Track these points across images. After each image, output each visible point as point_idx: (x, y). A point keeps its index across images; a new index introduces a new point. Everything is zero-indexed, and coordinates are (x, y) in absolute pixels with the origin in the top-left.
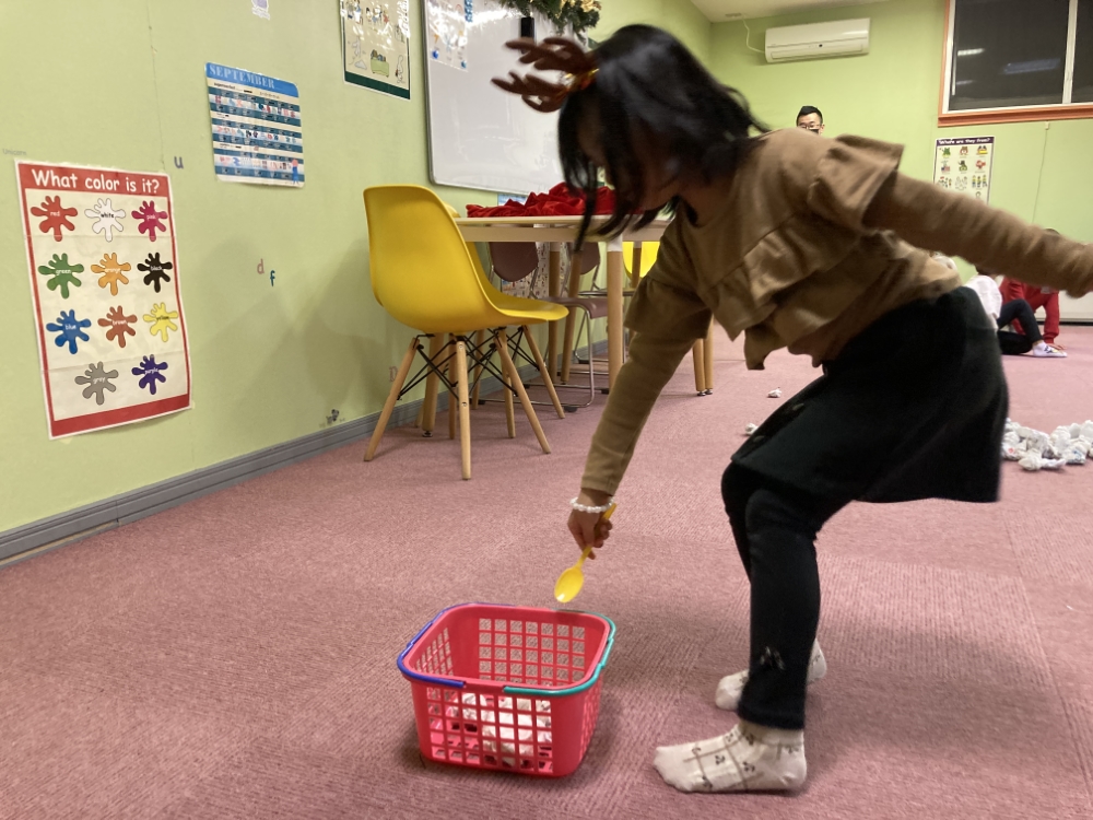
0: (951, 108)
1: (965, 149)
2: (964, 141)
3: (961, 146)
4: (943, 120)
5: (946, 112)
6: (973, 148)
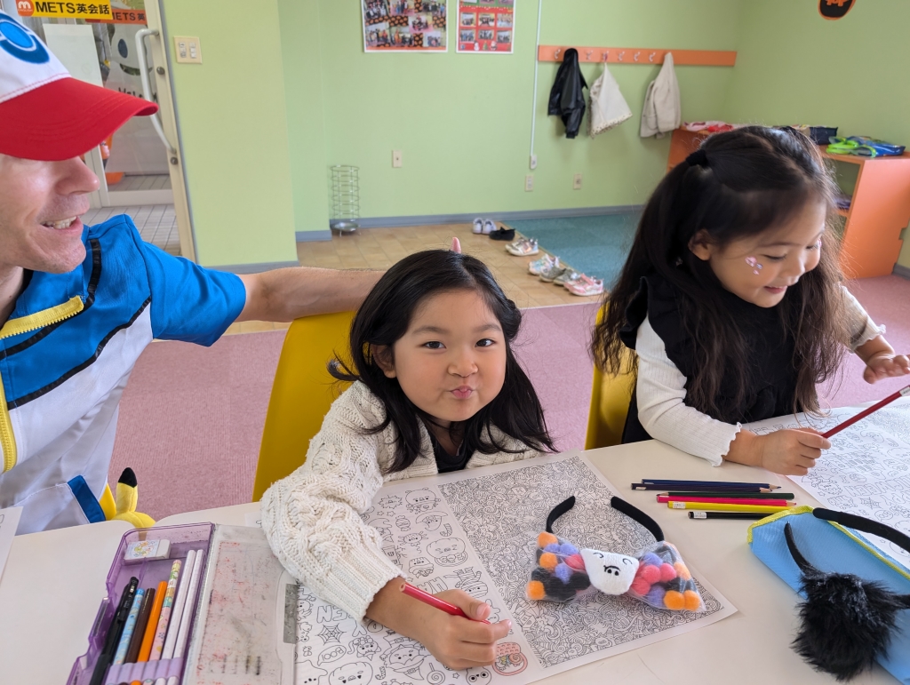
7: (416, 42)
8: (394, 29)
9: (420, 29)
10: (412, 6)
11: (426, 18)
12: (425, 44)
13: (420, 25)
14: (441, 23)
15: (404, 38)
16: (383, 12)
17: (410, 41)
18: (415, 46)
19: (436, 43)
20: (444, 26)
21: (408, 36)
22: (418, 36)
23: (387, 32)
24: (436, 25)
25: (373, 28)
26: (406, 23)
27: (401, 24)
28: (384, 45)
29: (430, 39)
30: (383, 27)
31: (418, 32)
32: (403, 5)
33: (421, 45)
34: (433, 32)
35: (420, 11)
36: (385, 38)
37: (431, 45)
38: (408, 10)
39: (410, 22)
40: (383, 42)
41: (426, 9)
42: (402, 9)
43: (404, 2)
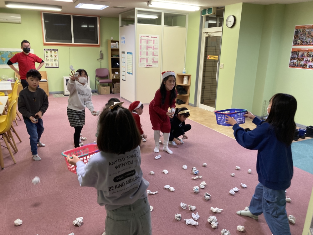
0: (46, 41)
1: (51, 52)
2: (51, 50)
3: (50, 51)
4: (45, 44)
5: (45, 42)
6: (53, 52)
7: (304, 66)
8: (299, 62)
9: (307, 62)
10: (306, 55)
11: (310, 59)
12: (308, 67)
13: (307, 61)
15: (301, 65)
16: (296, 57)
17: (303, 65)
18: (304, 67)
21: (303, 64)
22: (306, 64)
23: (296, 63)
24: (312, 61)
25: (292, 61)
27: (301, 60)
28: (295, 66)
29: (310, 66)
30: (295, 61)
31: (306, 63)
33: (306, 67)
34: (312, 64)
35: (308, 57)
36: (295, 64)
38: (304, 56)
39: (304, 60)
41: (310, 56)
42: (303, 56)
43: (303, 54)
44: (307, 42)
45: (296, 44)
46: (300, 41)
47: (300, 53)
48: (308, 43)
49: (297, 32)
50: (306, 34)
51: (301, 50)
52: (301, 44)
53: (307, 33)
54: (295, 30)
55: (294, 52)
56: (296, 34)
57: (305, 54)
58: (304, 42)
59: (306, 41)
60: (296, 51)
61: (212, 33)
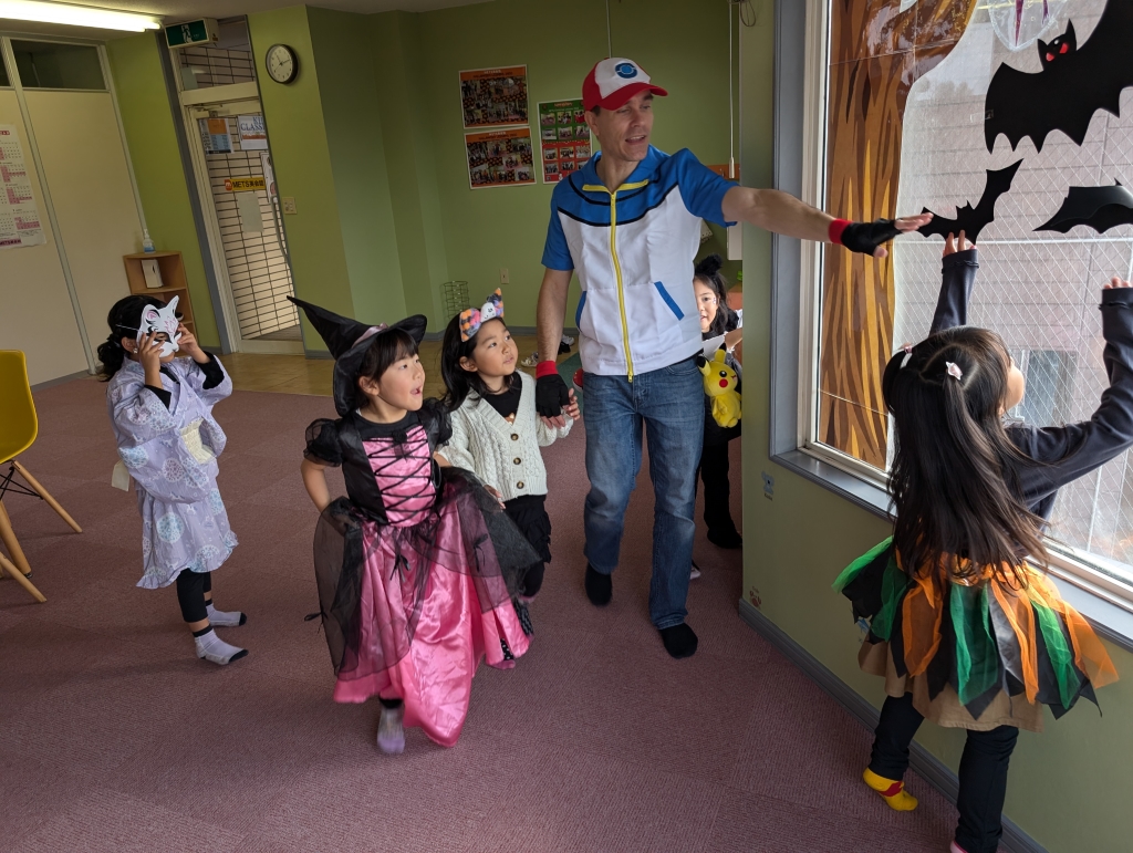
7: (509, 178)
8: (492, 168)
9: (511, 167)
10: (505, 149)
11: (516, 157)
12: (517, 179)
13: (512, 163)
14: (528, 160)
15: (500, 175)
16: (483, 156)
17: (505, 177)
18: (509, 181)
19: (525, 177)
20: (531, 162)
21: (504, 173)
22: (511, 172)
23: (487, 171)
24: (524, 162)
25: (476, 169)
26: (501, 162)
27: (497, 164)
28: (486, 182)
29: (520, 174)
30: (484, 167)
31: (510, 169)
32: (497, 149)
33: (514, 180)
34: (524, 169)
35: (511, 152)
36: (486, 177)
37: (521, 179)
38: (502, 152)
39: (504, 163)
40: (485, 179)
41: (515, 150)
42: (497, 151)
43: (497, 146)
44: (498, 114)
45: (472, 121)
46: (479, 111)
47: (490, 146)
48: (502, 118)
49: (466, 89)
50: (490, 93)
51: (488, 137)
52: (486, 122)
53: (493, 90)
54: (461, 85)
55: (476, 145)
56: (466, 94)
57: (503, 147)
58: (491, 115)
59: (494, 111)
60: (477, 140)
61: (221, 103)
